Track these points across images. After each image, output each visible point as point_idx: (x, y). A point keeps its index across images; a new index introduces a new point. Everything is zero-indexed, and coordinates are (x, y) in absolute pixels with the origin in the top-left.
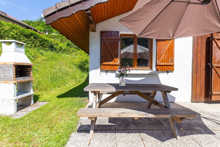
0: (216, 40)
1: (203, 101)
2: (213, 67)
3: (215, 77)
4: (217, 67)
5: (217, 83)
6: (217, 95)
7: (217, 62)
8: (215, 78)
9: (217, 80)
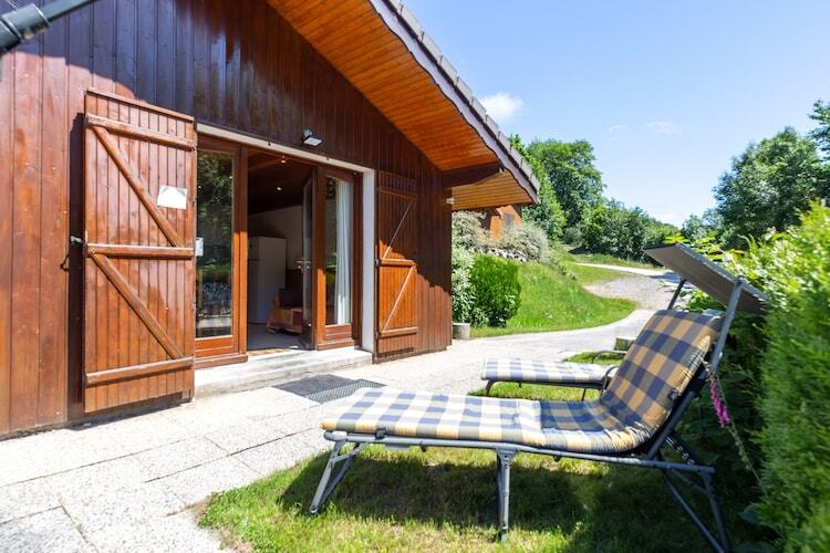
0: (100, 130)
1: (63, 419)
2: (90, 256)
3: (102, 298)
4: (110, 256)
5: (113, 327)
6: (117, 381)
7: (113, 233)
8: (102, 307)
9: (113, 314)
